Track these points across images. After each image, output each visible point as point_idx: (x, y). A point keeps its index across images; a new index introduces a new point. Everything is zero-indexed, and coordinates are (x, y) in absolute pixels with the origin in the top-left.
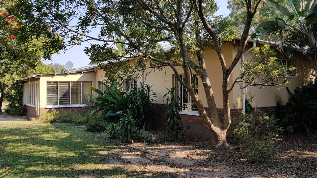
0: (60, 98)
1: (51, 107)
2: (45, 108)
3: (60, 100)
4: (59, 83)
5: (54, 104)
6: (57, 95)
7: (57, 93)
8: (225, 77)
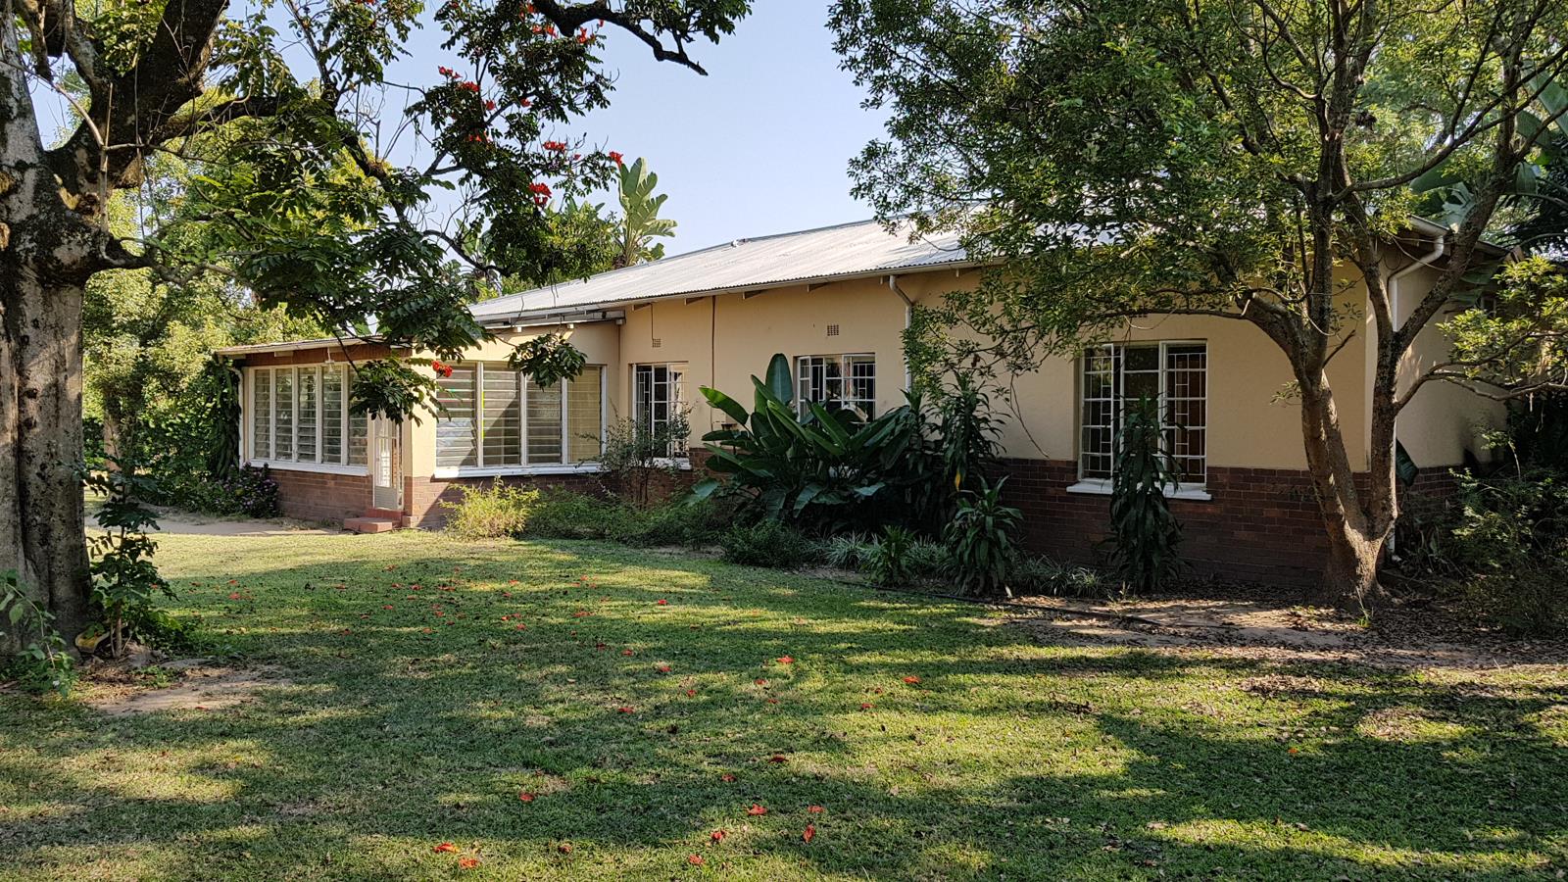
0: (487, 433)
1: (453, 472)
2: (434, 480)
3: (486, 442)
4: (481, 372)
5: (465, 463)
6: (474, 423)
7: (474, 415)
8: (1388, 360)
